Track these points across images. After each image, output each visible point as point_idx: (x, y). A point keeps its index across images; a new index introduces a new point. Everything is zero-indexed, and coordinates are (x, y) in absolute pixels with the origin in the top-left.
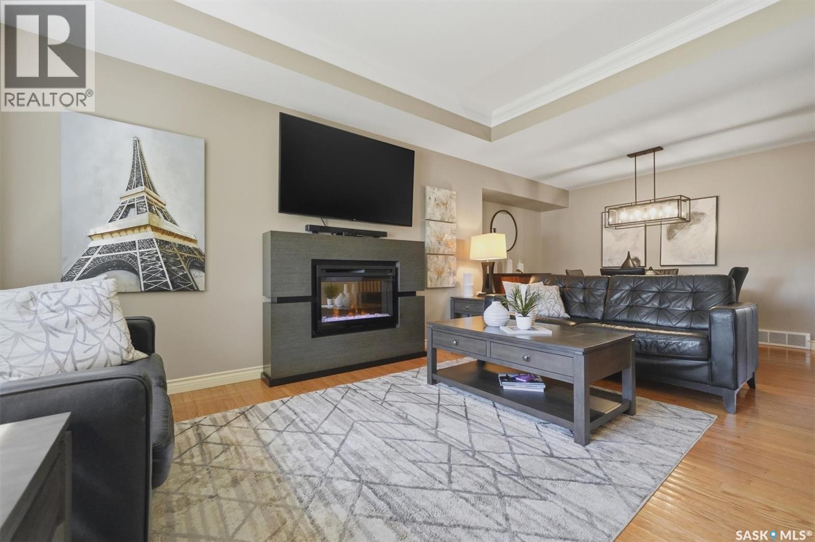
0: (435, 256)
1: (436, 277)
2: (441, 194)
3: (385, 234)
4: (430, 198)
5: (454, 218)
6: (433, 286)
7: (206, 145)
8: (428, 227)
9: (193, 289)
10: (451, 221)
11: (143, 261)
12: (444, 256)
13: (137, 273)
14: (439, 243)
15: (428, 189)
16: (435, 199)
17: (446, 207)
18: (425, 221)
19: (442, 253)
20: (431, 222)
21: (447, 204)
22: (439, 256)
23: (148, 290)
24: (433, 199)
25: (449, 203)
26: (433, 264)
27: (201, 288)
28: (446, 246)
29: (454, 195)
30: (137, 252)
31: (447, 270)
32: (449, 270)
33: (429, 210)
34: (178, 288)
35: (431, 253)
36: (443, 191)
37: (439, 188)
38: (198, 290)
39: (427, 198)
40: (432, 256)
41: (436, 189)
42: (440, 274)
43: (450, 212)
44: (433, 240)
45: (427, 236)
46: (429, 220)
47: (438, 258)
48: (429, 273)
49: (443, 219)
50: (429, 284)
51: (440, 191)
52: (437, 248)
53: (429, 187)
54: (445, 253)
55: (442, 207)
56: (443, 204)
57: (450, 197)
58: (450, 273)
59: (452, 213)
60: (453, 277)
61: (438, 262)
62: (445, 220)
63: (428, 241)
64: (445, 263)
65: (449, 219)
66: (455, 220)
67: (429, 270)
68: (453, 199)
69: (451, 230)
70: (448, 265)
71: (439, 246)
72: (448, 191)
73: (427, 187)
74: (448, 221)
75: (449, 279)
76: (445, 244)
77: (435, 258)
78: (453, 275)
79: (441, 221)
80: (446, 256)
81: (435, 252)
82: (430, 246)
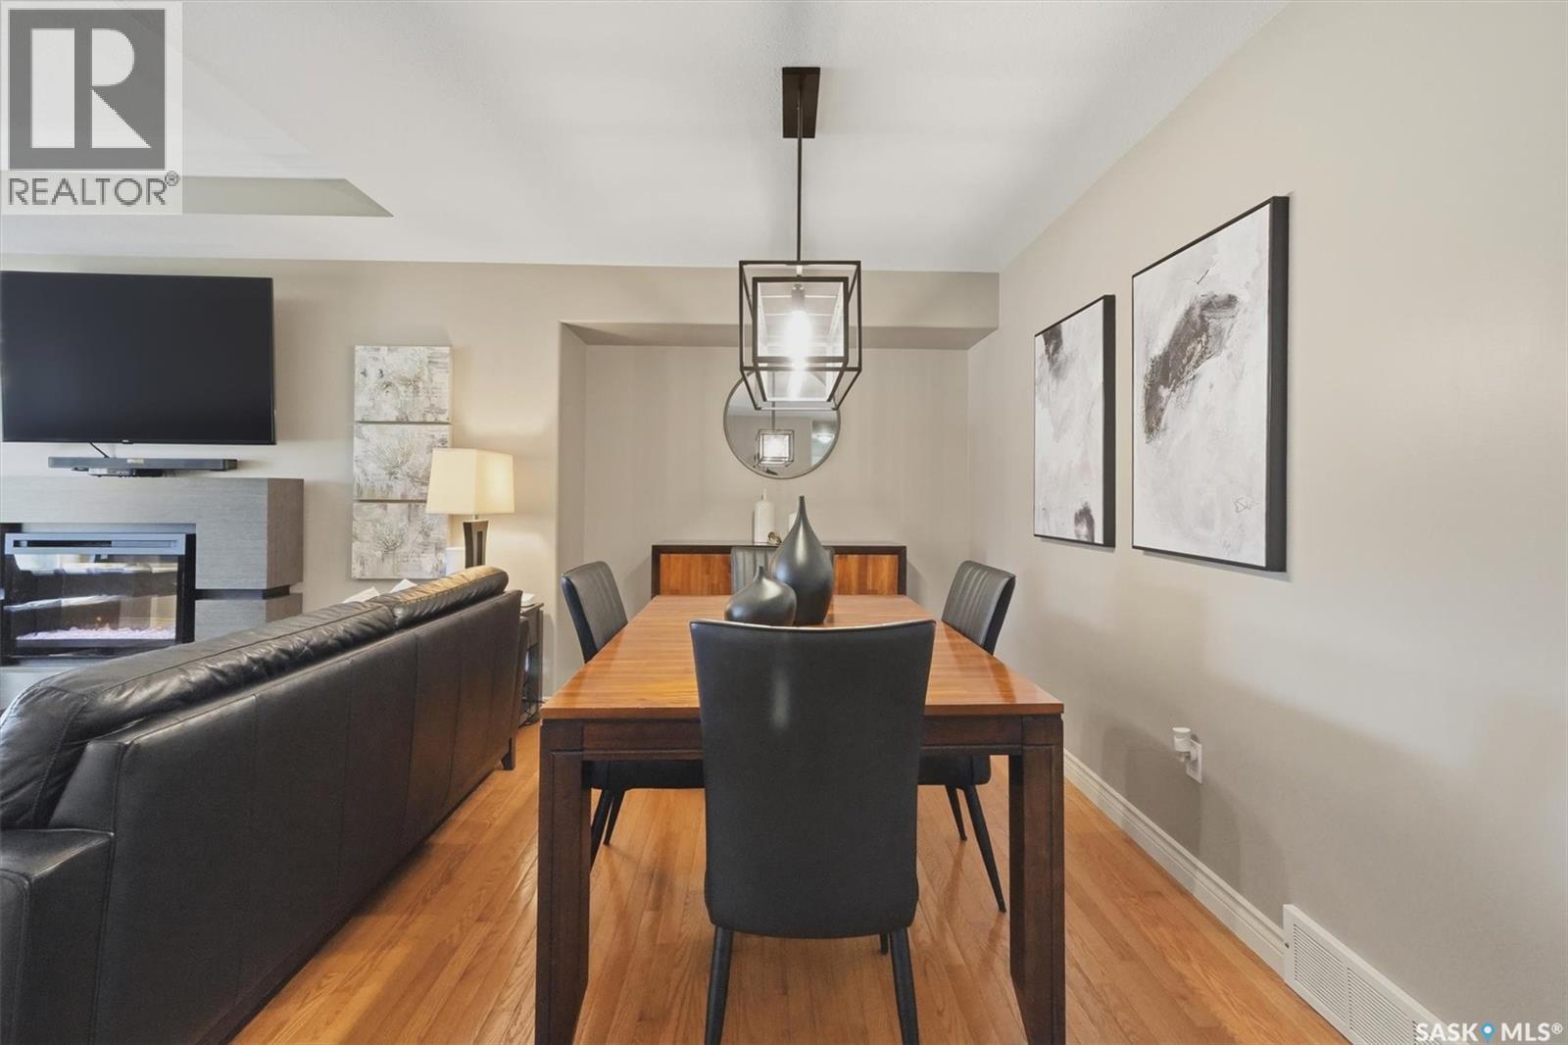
0: (375, 505)
1: (379, 554)
2: (400, 361)
3: (232, 465)
4: (364, 373)
5: (442, 412)
6: (368, 575)
8: (355, 438)
10: (429, 420)
12: (407, 505)
14: (391, 474)
15: (359, 349)
16: (381, 372)
17: (416, 388)
18: (351, 426)
19: (399, 498)
20: (366, 429)
21: (418, 378)
22: (389, 505)
24: (373, 373)
25: (425, 378)
26: (370, 524)
28: (412, 480)
29: (443, 356)
31: (413, 535)
32: (421, 539)
33: (361, 401)
35: (365, 497)
36: (407, 351)
37: (392, 346)
39: (358, 371)
40: (365, 507)
41: (384, 350)
42: (390, 548)
43: (430, 398)
44: (372, 467)
45: (354, 458)
46: (363, 422)
47: (385, 508)
48: (355, 545)
49: (407, 417)
50: (357, 571)
51: (395, 354)
52: (385, 487)
53: (363, 347)
54: (410, 498)
55: (402, 389)
56: (406, 382)
57: (430, 362)
58: (425, 546)
59: (434, 400)
60: (436, 555)
61: (386, 521)
62: (411, 420)
63: (356, 470)
64: (409, 520)
65: (424, 415)
66: (447, 415)
67: (356, 538)
68: (439, 365)
69: (431, 440)
70: (417, 526)
71: (390, 483)
72: (422, 348)
73: (357, 348)
74: (422, 420)
75: (422, 559)
76: (409, 476)
77: (376, 510)
78: (436, 549)
79: (399, 422)
80: (413, 505)
81: (378, 496)
82: (363, 483)
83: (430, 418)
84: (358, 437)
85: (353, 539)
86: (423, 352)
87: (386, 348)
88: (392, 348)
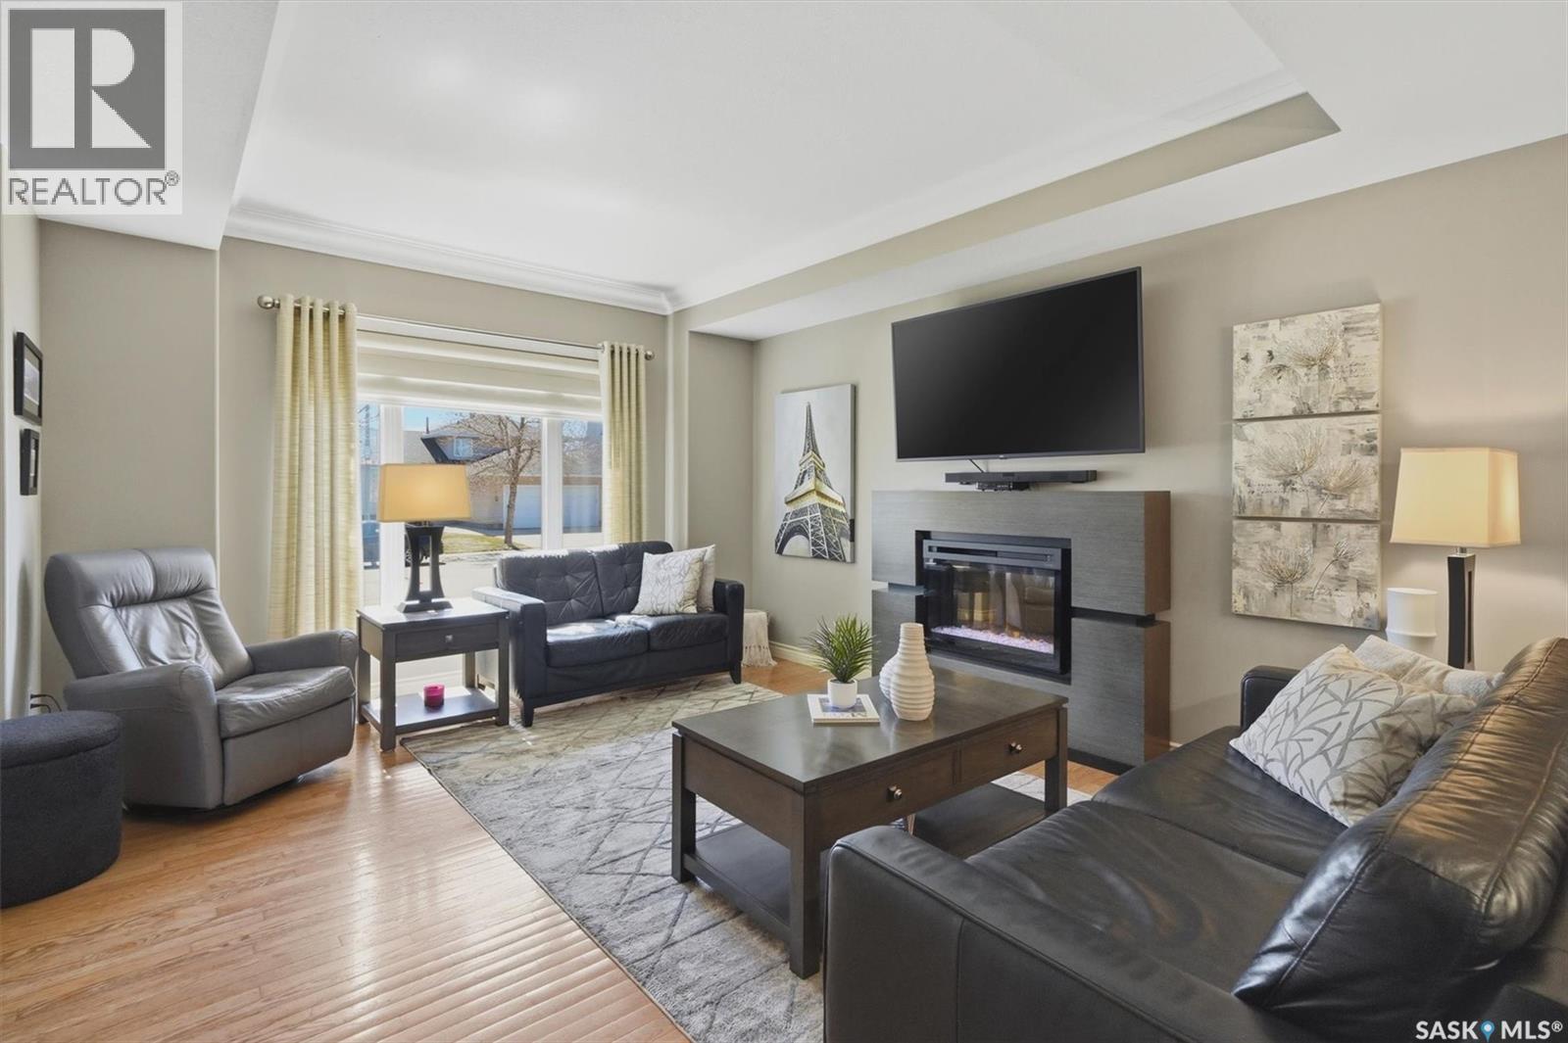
0: (1263, 524)
1: (1270, 586)
2: (1298, 333)
3: (1092, 476)
4: (1246, 358)
5: (1368, 396)
6: (1255, 611)
7: (855, 389)
9: (841, 559)
10: (1344, 410)
11: (812, 527)
12: (1310, 525)
13: (808, 538)
14: (1286, 484)
15: (1239, 330)
16: (1270, 353)
17: (1324, 368)
18: (1228, 425)
19: (1298, 515)
20: (1249, 429)
22: (1284, 524)
23: (817, 556)
24: (1259, 357)
25: (1339, 352)
26: (1256, 548)
27: (848, 559)
28: (1319, 492)
29: (1369, 317)
30: (808, 517)
31: (1321, 566)
32: (1333, 571)
33: (1242, 392)
34: (832, 558)
35: (1248, 513)
36: (1309, 321)
37: (1285, 317)
38: (845, 561)
39: (1237, 357)
40: (1249, 525)
41: (1275, 324)
42: (1285, 580)
43: (1345, 379)
44: (1257, 476)
45: (1234, 466)
46: (1246, 420)
47: (1278, 528)
48: (1237, 573)
49: (1309, 409)
50: (1239, 604)
51: (1289, 326)
52: (1277, 501)
53: (1244, 326)
54: (1315, 516)
55: (1302, 371)
56: (1309, 363)
57: (1346, 329)
58: (1341, 582)
59: (1353, 382)
60: (1359, 595)
61: (1280, 543)
62: (1315, 412)
63: (1237, 480)
64: (1315, 546)
65: (1337, 403)
66: (1376, 400)
67: (1238, 564)
68: (1361, 332)
69: (1348, 437)
70: (1328, 553)
71: (1284, 496)
72: (1332, 313)
73: (1235, 328)
74: (1333, 410)
75: (1336, 599)
76: (1314, 487)
77: (1266, 531)
78: (1358, 586)
79: (1297, 415)
80: (1320, 525)
81: (1268, 512)
82: (1245, 495)
83: (1346, 406)
84: (1239, 439)
85: (1233, 564)
86: (1336, 318)
87: (1278, 322)
88: (1285, 320)
